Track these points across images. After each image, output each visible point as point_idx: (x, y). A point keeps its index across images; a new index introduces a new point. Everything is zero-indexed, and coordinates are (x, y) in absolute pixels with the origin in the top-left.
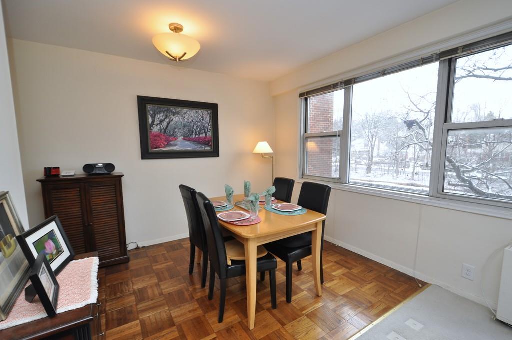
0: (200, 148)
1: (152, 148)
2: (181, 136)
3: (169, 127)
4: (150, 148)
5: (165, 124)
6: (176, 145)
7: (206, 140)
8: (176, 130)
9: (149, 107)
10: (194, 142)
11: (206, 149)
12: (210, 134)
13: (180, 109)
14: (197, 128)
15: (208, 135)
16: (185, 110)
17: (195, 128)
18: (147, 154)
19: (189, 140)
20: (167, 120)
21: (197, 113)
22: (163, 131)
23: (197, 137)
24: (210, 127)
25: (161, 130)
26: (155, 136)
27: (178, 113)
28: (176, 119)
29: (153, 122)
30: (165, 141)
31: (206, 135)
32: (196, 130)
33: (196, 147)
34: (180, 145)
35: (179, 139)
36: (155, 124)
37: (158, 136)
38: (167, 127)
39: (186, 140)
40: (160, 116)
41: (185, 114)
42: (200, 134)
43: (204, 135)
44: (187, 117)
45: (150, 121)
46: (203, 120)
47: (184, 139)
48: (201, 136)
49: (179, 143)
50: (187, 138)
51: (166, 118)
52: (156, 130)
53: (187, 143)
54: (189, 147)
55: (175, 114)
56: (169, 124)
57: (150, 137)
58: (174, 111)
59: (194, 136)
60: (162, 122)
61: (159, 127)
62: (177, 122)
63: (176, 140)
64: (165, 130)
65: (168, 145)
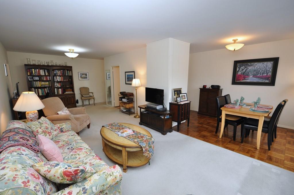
0: (262, 81)
1: (237, 81)
2: (252, 75)
3: (246, 71)
4: (236, 80)
5: (244, 70)
6: (248, 79)
7: (267, 77)
8: (250, 73)
9: (238, 64)
10: (259, 78)
11: (266, 81)
12: (270, 74)
13: (253, 63)
14: (262, 71)
15: (268, 74)
16: (256, 63)
17: (261, 71)
18: (234, 82)
19: (256, 77)
20: (246, 69)
21: (263, 64)
22: (243, 73)
23: (261, 75)
24: (270, 70)
25: (242, 73)
26: (239, 76)
27: (252, 65)
28: (250, 68)
29: (239, 70)
30: (243, 78)
31: (267, 74)
32: (261, 72)
33: (259, 80)
34: (250, 79)
35: (250, 77)
36: (240, 71)
37: (240, 76)
38: (245, 71)
39: (254, 77)
40: (243, 68)
41: (256, 65)
42: (263, 74)
43: (266, 74)
44: (256, 66)
45: (238, 70)
46: (266, 67)
47: (253, 77)
48: (264, 75)
49: (250, 78)
50: (254, 76)
51: (245, 68)
52: (239, 73)
53: (254, 78)
54: (255, 80)
55: (250, 66)
56: (246, 70)
57: (237, 76)
58: (250, 64)
59: (259, 75)
60: (243, 70)
61: (241, 72)
62: (250, 69)
63: (248, 77)
64: (244, 73)
65: (244, 79)
